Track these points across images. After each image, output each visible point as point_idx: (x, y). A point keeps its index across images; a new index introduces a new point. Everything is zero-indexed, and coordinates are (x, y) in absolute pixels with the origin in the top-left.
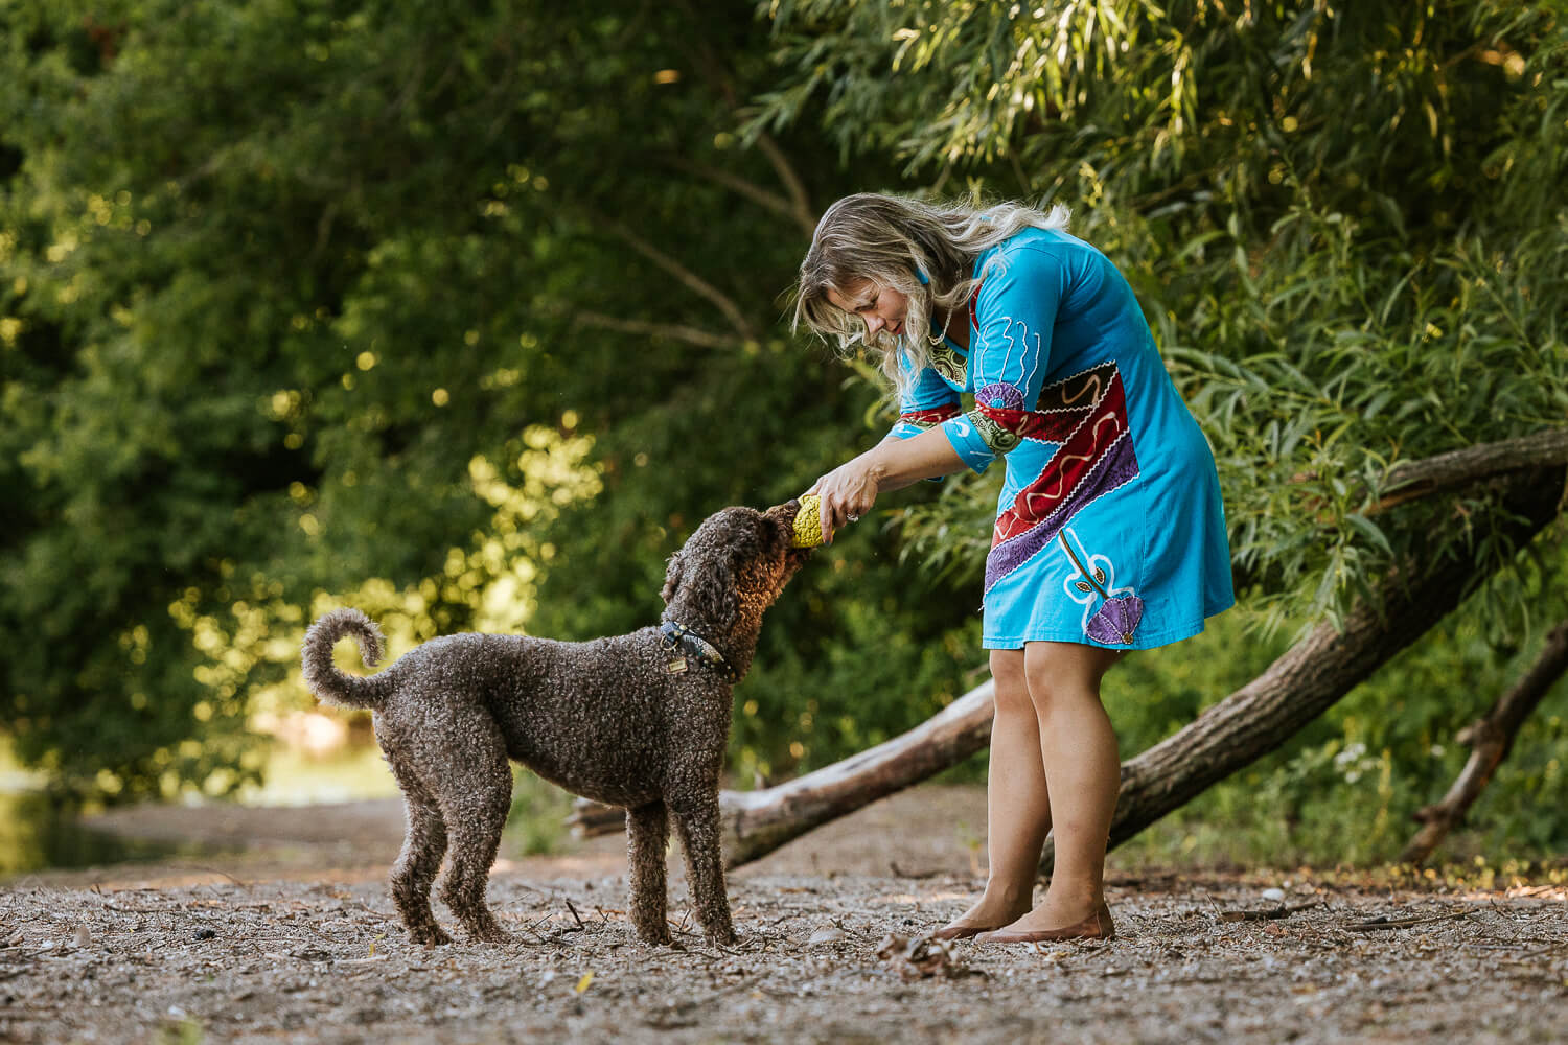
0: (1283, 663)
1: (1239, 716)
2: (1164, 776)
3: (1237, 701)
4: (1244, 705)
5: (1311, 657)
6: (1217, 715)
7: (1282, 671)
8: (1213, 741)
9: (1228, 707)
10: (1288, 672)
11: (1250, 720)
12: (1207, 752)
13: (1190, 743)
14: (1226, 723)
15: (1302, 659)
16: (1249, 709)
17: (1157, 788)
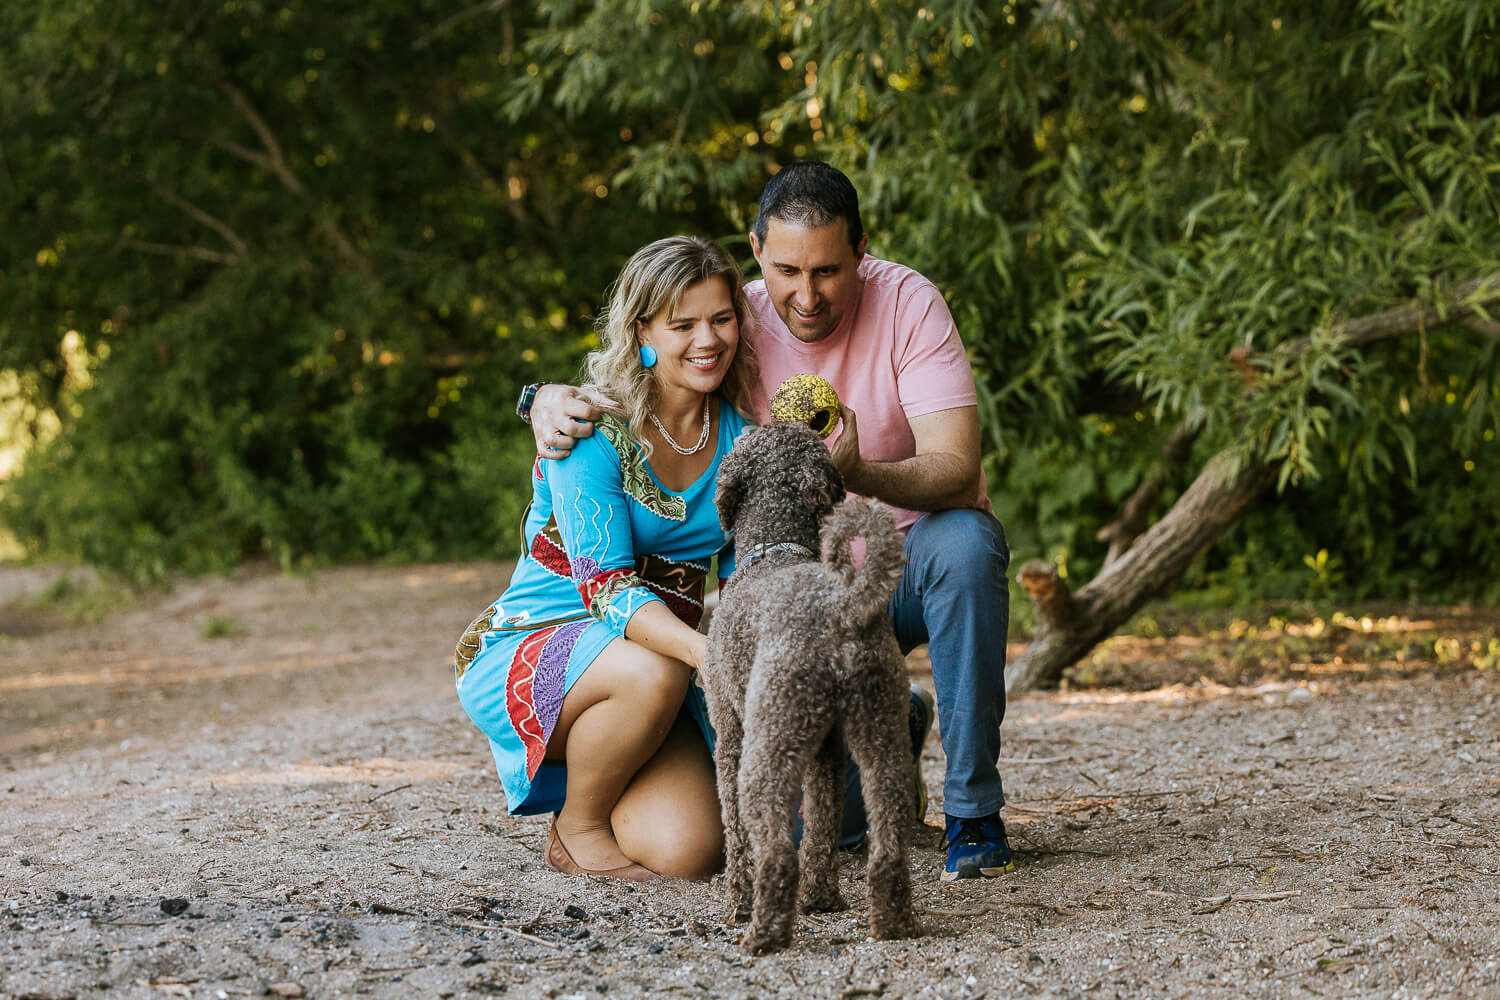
0: (1189, 499)
1: (1168, 543)
2: (1122, 595)
3: (1163, 531)
4: (1168, 535)
5: (1212, 494)
6: (1149, 544)
7: (1191, 505)
8: (1152, 565)
9: (1157, 536)
10: (1196, 507)
11: (1175, 546)
12: (1149, 575)
13: (1134, 568)
14: (1159, 549)
15: (1205, 494)
16: (1174, 538)
17: (1117, 606)
